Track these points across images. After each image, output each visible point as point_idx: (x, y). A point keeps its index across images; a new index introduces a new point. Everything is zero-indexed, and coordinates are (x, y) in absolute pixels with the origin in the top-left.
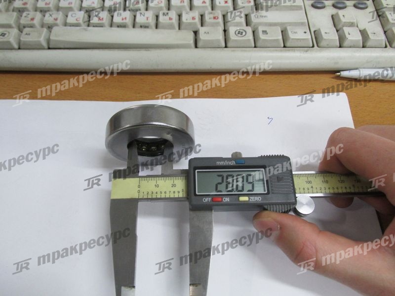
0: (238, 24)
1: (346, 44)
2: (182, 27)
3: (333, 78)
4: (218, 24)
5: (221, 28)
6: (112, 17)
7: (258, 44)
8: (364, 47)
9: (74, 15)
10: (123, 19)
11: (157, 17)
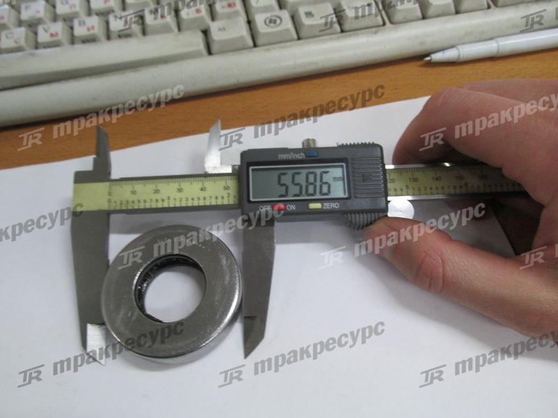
0: (267, 9)
1: (431, 12)
2: (184, 26)
3: (421, 66)
4: (236, 13)
5: (242, 20)
6: (72, 28)
7: (303, 34)
8: (457, 12)
9: (9, 36)
10: (89, 29)
11: (142, 18)
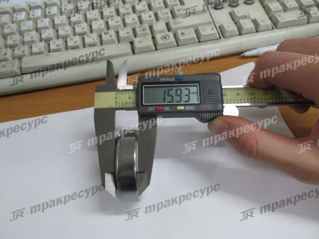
0: (161, 31)
1: (243, 32)
2: (121, 40)
3: (239, 58)
4: (147, 34)
5: (150, 37)
6: (66, 42)
7: (179, 44)
8: (257, 32)
9: (37, 46)
10: (75, 43)
11: (100, 36)
